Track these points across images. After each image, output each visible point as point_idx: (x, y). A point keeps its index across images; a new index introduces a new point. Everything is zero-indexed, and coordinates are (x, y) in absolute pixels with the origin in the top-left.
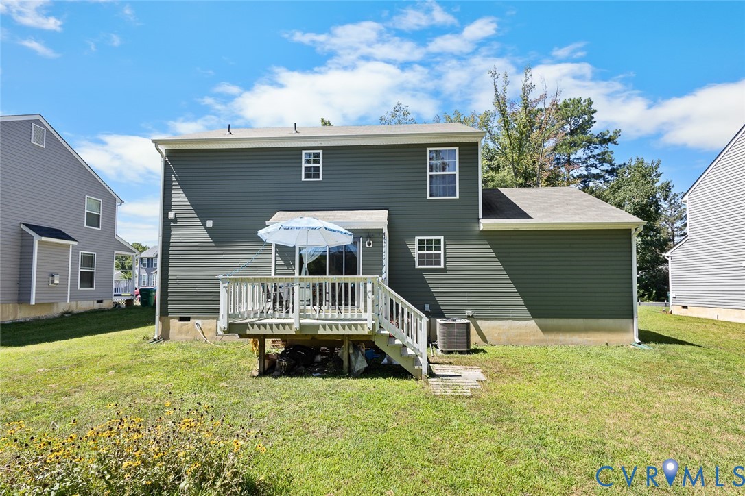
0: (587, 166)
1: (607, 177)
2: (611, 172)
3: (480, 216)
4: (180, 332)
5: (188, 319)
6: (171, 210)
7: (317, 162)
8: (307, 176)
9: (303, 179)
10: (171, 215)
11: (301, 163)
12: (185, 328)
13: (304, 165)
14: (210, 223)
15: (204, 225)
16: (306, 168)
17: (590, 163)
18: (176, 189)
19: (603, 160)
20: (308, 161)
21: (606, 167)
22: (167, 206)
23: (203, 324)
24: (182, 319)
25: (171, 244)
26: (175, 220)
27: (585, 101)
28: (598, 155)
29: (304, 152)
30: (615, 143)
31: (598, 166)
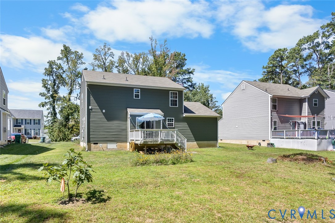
0: (182, 83)
1: (190, 88)
2: (191, 86)
3: (183, 112)
4: (94, 148)
5: (97, 144)
6: (90, 106)
7: (138, 93)
8: (135, 97)
9: (134, 98)
10: (90, 107)
11: (133, 92)
12: (96, 146)
13: (134, 94)
14: (104, 111)
15: (102, 111)
16: (135, 94)
17: (184, 81)
18: (92, 98)
19: (188, 81)
20: (136, 92)
21: (189, 84)
22: (89, 104)
23: (102, 145)
24: (94, 144)
25: (91, 118)
26: (91, 109)
27: (182, 54)
28: (187, 78)
29: (134, 89)
30: (193, 74)
31: (187, 83)
